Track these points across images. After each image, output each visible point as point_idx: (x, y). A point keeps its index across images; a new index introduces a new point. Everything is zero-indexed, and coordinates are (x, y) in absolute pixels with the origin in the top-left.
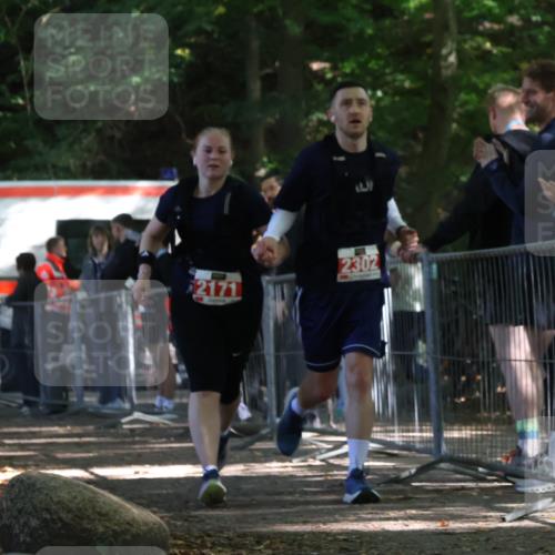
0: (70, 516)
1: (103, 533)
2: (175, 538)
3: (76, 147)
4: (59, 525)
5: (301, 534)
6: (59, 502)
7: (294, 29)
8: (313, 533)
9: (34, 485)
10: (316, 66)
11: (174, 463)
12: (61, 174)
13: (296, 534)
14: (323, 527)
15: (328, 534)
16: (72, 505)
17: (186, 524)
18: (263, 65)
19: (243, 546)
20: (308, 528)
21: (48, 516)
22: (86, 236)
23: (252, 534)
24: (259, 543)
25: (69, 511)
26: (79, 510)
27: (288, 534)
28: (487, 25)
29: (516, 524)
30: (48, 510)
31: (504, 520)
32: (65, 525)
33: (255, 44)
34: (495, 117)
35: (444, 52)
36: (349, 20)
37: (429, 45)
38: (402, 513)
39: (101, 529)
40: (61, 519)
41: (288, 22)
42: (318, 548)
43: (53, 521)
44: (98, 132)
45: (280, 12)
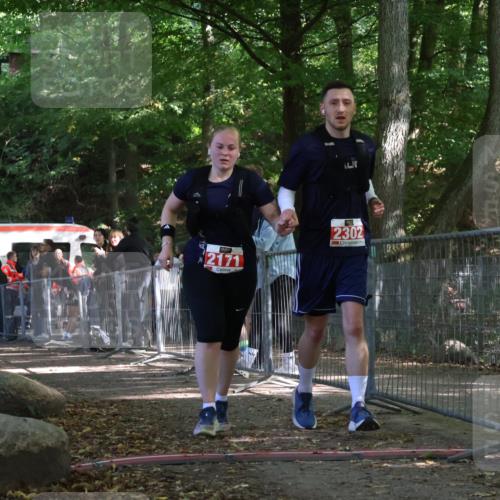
0: (16, 393)
1: (32, 401)
2: (69, 402)
3: (23, 207)
4: (9, 397)
7: (133, 148)
10: (144, 166)
13: (130, 400)
14: (145, 397)
15: (146, 400)
18: (117, 165)
19: (104, 407)
20: (136, 397)
21: (3, 393)
22: (29, 251)
23: (108, 401)
24: (111, 405)
25: (14, 389)
29: (240, 394)
30: (4, 390)
31: (234, 392)
32: (12, 397)
33: (113, 156)
38: (184, 390)
39: (30, 399)
40: (10, 394)
41: (130, 144)
42: (141, 407)
43: (6, 395)
44: (34, 199)
45: (126, 140)
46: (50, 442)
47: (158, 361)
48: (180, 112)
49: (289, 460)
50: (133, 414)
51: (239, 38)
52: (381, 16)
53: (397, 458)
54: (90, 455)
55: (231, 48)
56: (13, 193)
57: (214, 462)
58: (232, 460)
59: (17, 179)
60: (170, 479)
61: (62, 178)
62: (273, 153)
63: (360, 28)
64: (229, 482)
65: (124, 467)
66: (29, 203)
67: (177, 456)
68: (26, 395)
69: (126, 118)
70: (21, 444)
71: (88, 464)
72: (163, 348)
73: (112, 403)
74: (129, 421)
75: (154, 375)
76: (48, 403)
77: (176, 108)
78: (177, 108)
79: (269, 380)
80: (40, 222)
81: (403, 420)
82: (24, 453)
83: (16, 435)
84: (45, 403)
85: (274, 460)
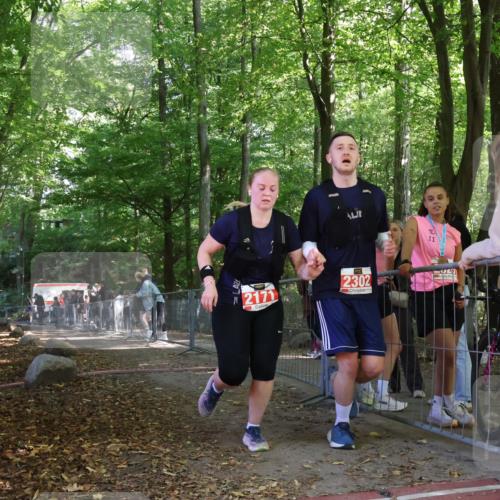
2: (79, 350)
46: (68, 366)
49: (161, 372)
51: (148, 215)
52: (200, 208)
53: (201, 370)
54: (85, 371)
55: (146, 219)
57: (132, 373)
58: (139, 372)
60: (114, 379)
63: (194, 211)
64: (137, 380)
65: (98, 375)
67: (118, 371)
70: (58, 366)
71: (84, 374)
78: (125, 240)
79: (156, 342)
81: (205, 356)
82: (59, 370)
83: (57, 363)
85: (155, 372)
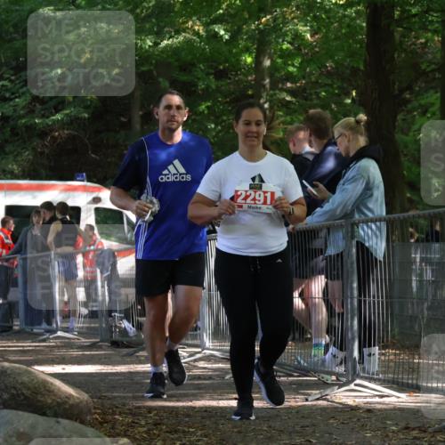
0: (29, 392)
1: (51, 403)
2: (95, 408)
3: (19, 159)
4: (22, 397)
5: (177, 408)
6: (22, 383)
7: (165, 84)
8: (184, 407)
9: (6, 372)
11: (88, 364)
12: (9, 176)
13: (173, 407)
14: (190, 404)
15: (195, 408)
16: (30, 385)
17: (100, 401)
18: (142, 107)
19: (140, 414)
20: (180, 404)
21: (15, 392)
23: (144, 407)
24: (150, 412)
25: (29, 389)
26: (35, 388)
27: (168, 407)
28: (289, 85)
29: (314, 403)
30: (15, 388)
31: (307, 400)
32: (26, 398)
34: (294, 145)
35: (262, 101)
36: (199, 79)
37: (252, 97)
39: (49, 401)
40: (23, 394)
41: (161, 80)
42: (188, 416)
43: (18, 395)
44: (33, 149)
45: (155, 73)
47: (200, 359)
48: (227, 37)
50: (179, 424)
56: (6, 141)
59: (12, 123)
61: (72, 122)
62: (348, 94)
66: (27, 154)
68: (43, 395)
69: (156, 44)
72: (208, 343)
73: (150, 409)
74: (176, 432)
75: (199, 377)
76: (72, 406)
77: (222, 32)
79: (352, 386)
80: (41, 179)
84: (67, 406)
